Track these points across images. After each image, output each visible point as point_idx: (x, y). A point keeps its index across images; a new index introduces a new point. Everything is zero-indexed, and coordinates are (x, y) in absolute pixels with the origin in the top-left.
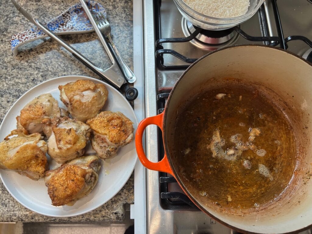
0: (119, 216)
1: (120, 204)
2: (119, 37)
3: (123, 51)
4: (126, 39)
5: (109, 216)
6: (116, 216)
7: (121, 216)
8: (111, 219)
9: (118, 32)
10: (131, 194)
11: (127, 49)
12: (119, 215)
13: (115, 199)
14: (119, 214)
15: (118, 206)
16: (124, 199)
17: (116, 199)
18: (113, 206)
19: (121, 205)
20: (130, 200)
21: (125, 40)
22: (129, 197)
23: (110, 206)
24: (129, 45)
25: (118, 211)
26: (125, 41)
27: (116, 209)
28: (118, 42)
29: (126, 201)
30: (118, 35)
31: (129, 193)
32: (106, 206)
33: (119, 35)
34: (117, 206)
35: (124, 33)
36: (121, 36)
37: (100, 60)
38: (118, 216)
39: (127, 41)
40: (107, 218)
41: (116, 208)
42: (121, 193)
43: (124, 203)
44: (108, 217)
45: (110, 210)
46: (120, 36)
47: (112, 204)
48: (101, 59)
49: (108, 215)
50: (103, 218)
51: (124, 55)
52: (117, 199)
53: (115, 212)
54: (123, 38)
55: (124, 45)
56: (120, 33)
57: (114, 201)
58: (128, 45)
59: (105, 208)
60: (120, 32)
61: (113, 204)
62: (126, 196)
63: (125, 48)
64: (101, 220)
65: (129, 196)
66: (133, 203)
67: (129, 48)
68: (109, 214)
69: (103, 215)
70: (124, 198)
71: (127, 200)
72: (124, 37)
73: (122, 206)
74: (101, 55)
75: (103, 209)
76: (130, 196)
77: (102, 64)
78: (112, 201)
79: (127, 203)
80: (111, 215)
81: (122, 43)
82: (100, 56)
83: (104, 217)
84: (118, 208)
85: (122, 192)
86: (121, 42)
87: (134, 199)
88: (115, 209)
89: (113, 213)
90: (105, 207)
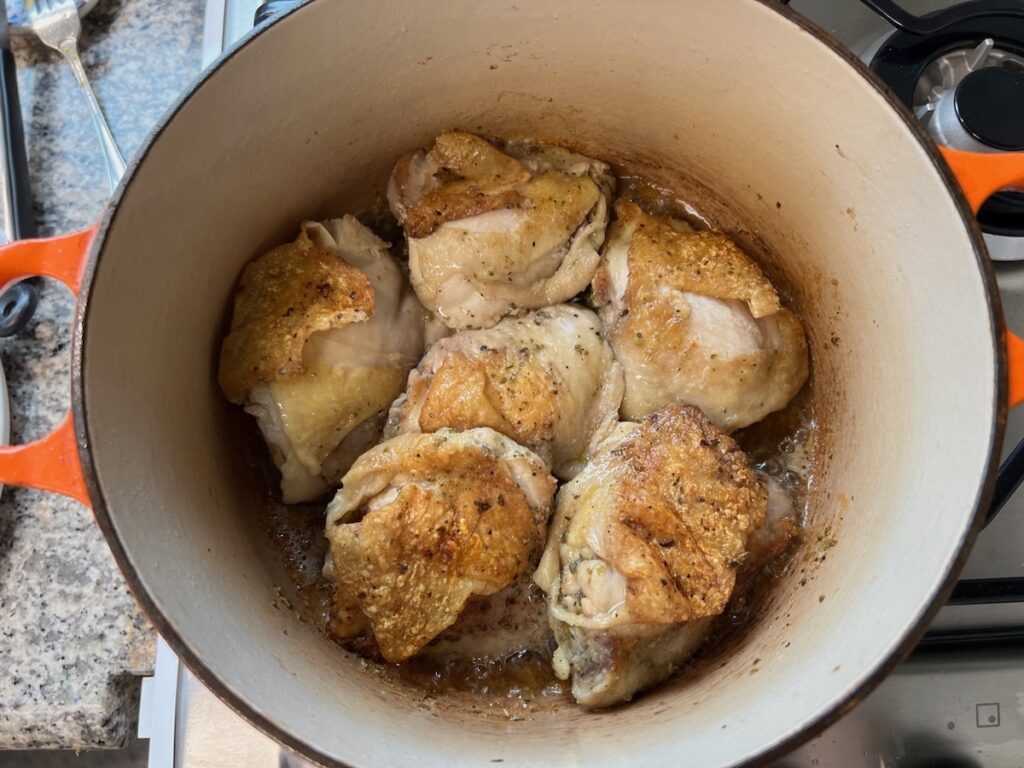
0: (93, 728)
1: (99, 675)
2: (151, 24)
3: (162, 76)
4: (177, 31)
5: (50, 728)
6: (82, 728)
7: (98, 727)
8: (61, 738)
9: (147, 7)
10: (144, 634)
11: (179, 68)
12: (89, 721)
13: (78, 658)
14: (92, 716)
15: (89, 685)
16: (116, 658)
17: (82, 658)
18: (69, 687)
19: (100, 682)
20: (137, 658)
21: (173, 33)
22: (135, 649)
23: (56, 686)
24: (188, 51)
25: (86, 706)
26: (174, 40)
27: (80, 698)
28: (147, 44)
29: (125, 663)
30: (148, 17)
31: (137, 631)
32: (41, 686)
33: (152, 18)
34: (86, 684)
35: (170, 8)
36: (160, 22)
37: (70, 113)
38: (87, 726)
39: (180, 37)
40: (45, 736)
41: (78, 692)
42: (107, 632)
43: (117, 671)
44: (48, 732)
45: (56, 703)
46: (155, 22)
47: (64, 678)
48: (71, 109)
49: (45, 721)
50: (28, 734)
51: (163, 89)
52: (88, 656)
53: (73, 708)
54: (166, 27)
55: (169, 54)
56: (159, 9)
57: (76, 665)
58: (181, 52)
59: (38, 694)
60: (156, 7)
61: (68, 676)
62: (126, 642)
63: (172, 64)
64: (21, 741)
65: (138, 644)
66: (151, 674)
67: (185, 62)
68: (49, 718)
69: (26, 722)
70: (116, 653)
71: (129, 659)
72: (170, 22)
73: (105, 685)
74: (74, 93)
75: (26, 697)
76: (143, 642)
77: (77, 128)
78: (64, 667)
79: (125, 671)
80: (60, 723)
81: (159, 45)
82: (71, 96)
83: (29, 730)
84: (88, 694)
85: (111, 627)
86: (157, 42)
87: (155, 658)
88: (76, 696)
89: (67, 714)
90: (37, 687)
